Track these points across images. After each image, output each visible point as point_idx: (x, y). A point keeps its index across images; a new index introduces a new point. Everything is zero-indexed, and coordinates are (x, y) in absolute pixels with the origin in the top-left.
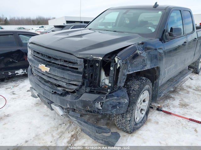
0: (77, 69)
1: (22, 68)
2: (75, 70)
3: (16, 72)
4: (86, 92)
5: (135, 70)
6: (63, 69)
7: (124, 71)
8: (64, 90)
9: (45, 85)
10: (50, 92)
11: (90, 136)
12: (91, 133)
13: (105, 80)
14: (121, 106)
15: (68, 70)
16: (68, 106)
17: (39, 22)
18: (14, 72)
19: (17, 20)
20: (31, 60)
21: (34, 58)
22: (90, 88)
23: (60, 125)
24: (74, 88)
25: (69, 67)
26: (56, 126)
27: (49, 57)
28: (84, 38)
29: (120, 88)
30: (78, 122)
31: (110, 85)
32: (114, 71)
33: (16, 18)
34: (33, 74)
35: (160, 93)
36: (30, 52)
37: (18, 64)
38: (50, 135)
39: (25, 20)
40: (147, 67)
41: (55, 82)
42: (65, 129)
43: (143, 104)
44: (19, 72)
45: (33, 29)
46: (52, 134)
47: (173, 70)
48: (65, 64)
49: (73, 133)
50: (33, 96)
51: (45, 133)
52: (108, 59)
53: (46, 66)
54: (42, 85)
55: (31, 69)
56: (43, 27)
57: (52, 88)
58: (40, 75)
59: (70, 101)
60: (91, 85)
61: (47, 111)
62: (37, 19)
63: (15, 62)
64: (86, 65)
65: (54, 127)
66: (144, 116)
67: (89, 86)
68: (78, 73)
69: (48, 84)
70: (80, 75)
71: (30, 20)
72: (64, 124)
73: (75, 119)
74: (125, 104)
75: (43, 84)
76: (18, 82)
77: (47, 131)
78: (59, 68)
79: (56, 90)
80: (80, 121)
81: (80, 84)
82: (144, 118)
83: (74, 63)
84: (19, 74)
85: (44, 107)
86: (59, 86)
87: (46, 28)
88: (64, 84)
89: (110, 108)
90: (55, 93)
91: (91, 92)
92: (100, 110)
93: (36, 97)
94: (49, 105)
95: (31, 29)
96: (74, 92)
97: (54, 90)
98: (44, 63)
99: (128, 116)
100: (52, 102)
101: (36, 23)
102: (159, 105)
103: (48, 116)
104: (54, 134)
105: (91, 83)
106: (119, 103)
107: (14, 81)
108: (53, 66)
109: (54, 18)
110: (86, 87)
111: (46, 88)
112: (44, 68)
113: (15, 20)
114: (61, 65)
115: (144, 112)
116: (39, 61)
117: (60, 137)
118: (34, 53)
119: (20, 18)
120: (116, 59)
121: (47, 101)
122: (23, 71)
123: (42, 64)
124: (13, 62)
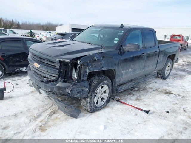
0: (56, 66)
1: (25, 67)
2: (54, 67)
3: (21, 69)
4: (61, 82)
5: (95, 70)
6: (48, 66)
7: (86, 70)
8: (47, 80)
9: (37, 76)
10: (39, 81)
11: (62, 110)
12: (63, 109)
13: (75, 75)
14: (83, 92)
15: (50, 67)
16: (49, 90)
17: (47, 28)
18: (20, 69)
19: (28, 25)
20: (29, 59)
21: (32, 58)
22: (64, 79)
23: (46, 105)
24: (54, 78)
25: (52, 65)
26: (42, 105)
27: (41, 58)
28: (65, 47)
29: (83, 80)
30: (55, 101)
31: (76, 78)
32: (79, 69)
33: (28, 23)
34: (30, 69)
35: (120, 89)
36: (30, 55)
37: (23, 63)
38: (38, 110)
39: (36, 25)
40: (104, 68)
41: (43, 74)
42: (48, 107)
43: (104, 94)
44: (23, 69)
45: (41, 34)
46: (39, 110)
47: (131, 73)
48: (49, 63)
49: (53, 110)
50: (30, 86)
51: (34, 109)
52: (75, 61)
53: (38, 64)
54: (35, 77)
55: (30, 66)
56: (50, 32)
57: (41, 79)
58: (35, 70)
59: (50, 87)
60: (65, 77)
61: (39, 96)
62: (46, 25)
63: (21, 61)
64: (62, 64)
65: (41, 106)
66: (105, 103)
67: (64, 78)
68: (56, 69)
69: (39, 76)
70: (57, 70)
71: (40, 25)
72: (48, 105)
73: (53, 99)
74: (87, 91)
75: (36, 75)
76: (22, 77)
77: (36, 108)
78: (45, 65)
79: (43, 79)
80: (56, 100)
81: (57, 76)
82: (104, 104)
83: (54, 63)
84: (23, 71)
85: (37, 94)
86: (46, 77)
87: (52, 34)
88: (48, 76)
89: (76, 93)
90: (42, 81)
91: (64, 81)
92: (69, 94)
93: (32, 86)
94: (38, 90)
95: (39, 34)
96: (53, 81)
97: (42, 79)
98: (37, 62)
99: (88, 99)
100: (40, 88)
101: (45, 28)
102: (120, 98)
103: (38, 99)
104: (40, 110)
105: (65, 76)
106: (82, 90)
107: (19, 76)
108: (42, 64)
109: (62, 25)
110: (61, 78)
111: (37, 78)
112: (37, 65)
113: (26, 24)
114: (47, 63)
115: (105, 101)
116: (35, 61)
117: (44, 111)
118: (32, 55)
119: (31, 24)
120: (79, 62)
121: (37, 87)
122: (27, 68)
123: (36, 62)
124: (19, 61)
